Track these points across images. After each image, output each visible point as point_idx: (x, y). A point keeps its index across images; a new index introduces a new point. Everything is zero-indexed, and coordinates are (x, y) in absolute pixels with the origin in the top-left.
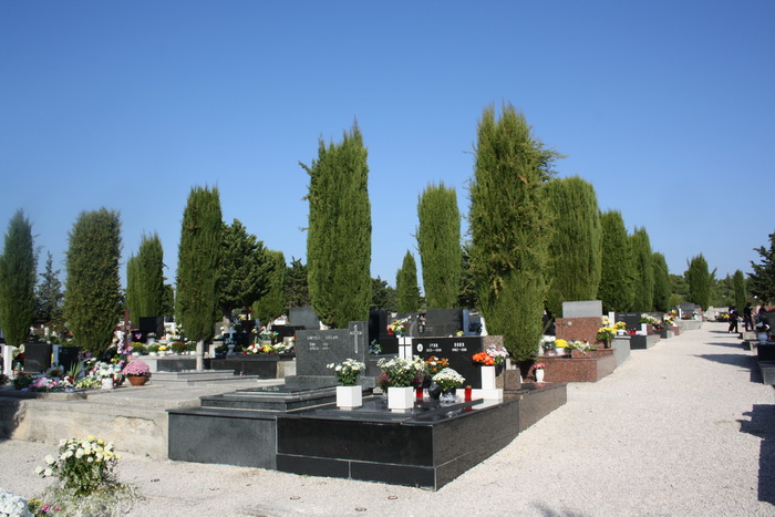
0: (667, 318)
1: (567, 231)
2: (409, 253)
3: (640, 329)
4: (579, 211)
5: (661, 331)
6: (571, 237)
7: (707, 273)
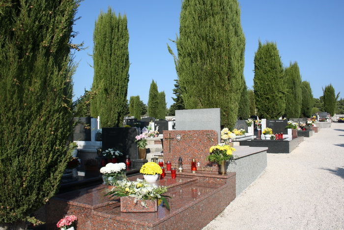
0: (309, 122)
1: (204, 38)
2: (153, 81)
3: (287, 133)
4: (217, 18)
5: (305, 132)
6: (208, 44)
7: (334, 95)
